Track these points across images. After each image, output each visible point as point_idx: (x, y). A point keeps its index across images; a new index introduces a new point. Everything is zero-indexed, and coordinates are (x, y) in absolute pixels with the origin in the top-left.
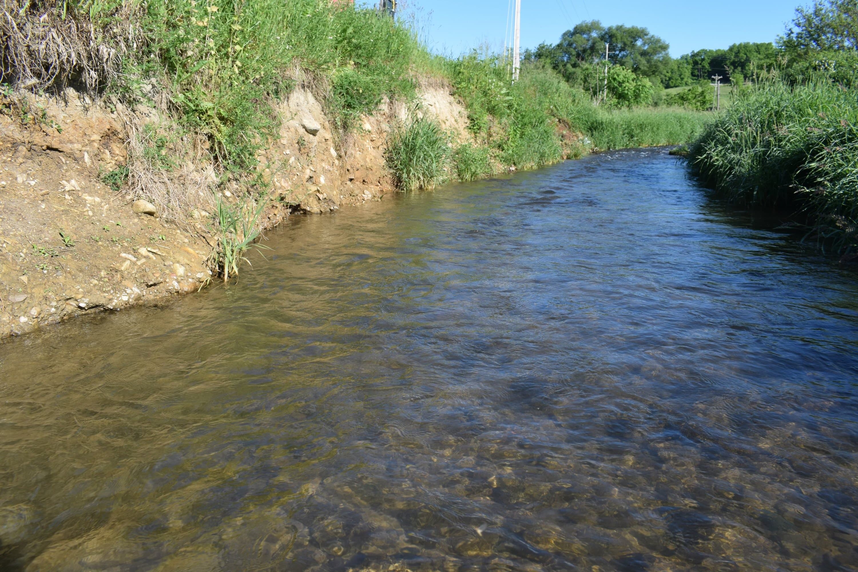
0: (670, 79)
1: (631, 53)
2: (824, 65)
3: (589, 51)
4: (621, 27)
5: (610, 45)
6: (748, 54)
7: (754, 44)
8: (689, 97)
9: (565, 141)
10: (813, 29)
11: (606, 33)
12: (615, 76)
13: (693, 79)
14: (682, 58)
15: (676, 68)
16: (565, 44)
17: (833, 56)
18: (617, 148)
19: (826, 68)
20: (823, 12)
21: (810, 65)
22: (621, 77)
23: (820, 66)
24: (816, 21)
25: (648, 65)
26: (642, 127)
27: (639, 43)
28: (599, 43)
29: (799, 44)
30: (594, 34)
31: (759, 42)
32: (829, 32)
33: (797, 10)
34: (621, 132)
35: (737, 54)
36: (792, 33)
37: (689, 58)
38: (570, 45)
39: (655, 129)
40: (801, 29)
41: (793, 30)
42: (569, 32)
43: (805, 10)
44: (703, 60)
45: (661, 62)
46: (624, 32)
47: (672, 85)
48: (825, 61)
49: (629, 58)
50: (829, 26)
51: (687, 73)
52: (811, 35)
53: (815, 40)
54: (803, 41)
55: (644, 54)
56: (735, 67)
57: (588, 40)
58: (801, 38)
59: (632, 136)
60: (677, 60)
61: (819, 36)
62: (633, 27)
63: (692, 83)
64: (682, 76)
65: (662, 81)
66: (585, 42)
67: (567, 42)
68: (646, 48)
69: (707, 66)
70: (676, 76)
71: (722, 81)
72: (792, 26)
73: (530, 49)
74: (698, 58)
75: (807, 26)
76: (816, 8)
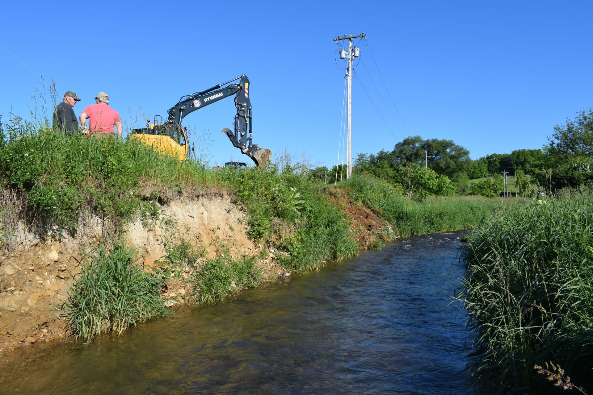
0: (474, 173)
1: (443, 157)
2: (582, 167)
3: (414, 156)
4: (435, 140)
5: (428, 151)
6: (525, 156)
7: (529, 150)
8: (485, 187)
9: (373, 230)
10: (569, 141)
11: (425, 144)
12: (422, 175)
13: (489, 173)
14: (480, 159)
15: (477, 165)
16: (398, 151)
17: (587, 160)
18: (420, 234)
19: (583, 169)
20: (574, 129)
21: (571, 166)
22: (426, 175)
23: (579, 167)
24: (570, 135)
25: (455, 165)
26: (440, 216)
27: (448, 150)
28: (421, 151)
29: (560, 151)
30: (417, 145)
31: (532, 149)
32: (580, 143)
33: (555, 128)
34: (423, 221)
35: (518, 157)
36: (554, 143)
37: (485, 160)
38: (401, 152)
39: (452, 217)
40: (560, 141)
41: (554, 142)
42: (400, 143)
43: (561, 128)
44: (495, 161)
45: (465, 163)
46: (437, 143)
47: (475, 177)
48: (582, 164)
49: (442, 160)
50: (580, 138)
51: (485, 169)
52: (568, 145)
53: (571, 148)
54: (562, 149)
55: (452, 157)
56: (518, 166)
57: (413, 149)
58: (561, 147)
59: (433, 224)
60: (477, 161)
61: (574, 145)
62: (443, 140)
63: (489, 176)
64: (482, 171)
65: (468, 175)
66: (411, 149)
67: (399, 150)
68: (453, 153)
69: (498, 164)
70: (477, 171)
71: (508, 175)
72: (553, 139)
73: (373, 154)
74: (491, 160)
75: (564, 139)
76: (569, 127)
